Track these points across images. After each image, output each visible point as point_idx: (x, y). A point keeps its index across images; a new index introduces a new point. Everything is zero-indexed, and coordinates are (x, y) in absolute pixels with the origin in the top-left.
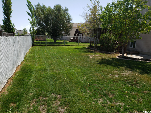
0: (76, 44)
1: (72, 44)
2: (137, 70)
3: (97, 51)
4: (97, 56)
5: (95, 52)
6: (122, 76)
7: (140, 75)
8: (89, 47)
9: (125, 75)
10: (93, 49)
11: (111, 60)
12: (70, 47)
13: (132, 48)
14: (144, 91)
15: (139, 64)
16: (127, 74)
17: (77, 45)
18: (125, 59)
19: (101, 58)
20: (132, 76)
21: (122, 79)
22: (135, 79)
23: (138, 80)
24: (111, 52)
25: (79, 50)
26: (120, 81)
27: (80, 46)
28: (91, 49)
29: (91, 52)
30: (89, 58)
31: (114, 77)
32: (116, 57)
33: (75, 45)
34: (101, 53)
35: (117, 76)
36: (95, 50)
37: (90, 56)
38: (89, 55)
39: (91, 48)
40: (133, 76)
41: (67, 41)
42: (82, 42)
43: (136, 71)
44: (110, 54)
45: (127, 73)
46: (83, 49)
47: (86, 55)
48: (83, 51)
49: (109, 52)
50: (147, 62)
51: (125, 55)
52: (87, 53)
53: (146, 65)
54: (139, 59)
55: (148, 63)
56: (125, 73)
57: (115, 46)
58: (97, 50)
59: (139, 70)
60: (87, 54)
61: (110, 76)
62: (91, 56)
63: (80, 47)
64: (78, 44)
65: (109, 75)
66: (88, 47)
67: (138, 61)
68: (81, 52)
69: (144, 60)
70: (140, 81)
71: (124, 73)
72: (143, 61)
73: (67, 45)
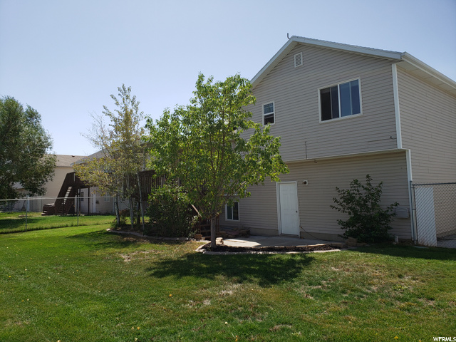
0: (67, 220)
1: (55, 224)
2: (252, 278)
3: (140, 238)
4: (146, 253)
5: (135, 241)
6: (220, 299)
7: (261, 290)
8: (115, 229)
9: (228, 294)
10: (129, 233)
11: (185, 261)
12: (50, 233)
13: (232, 220)
14: (272, 326)
15: (253, 263)
16: (231, 292)
17: (72, 226)
18: (220, 253)
19: (157, 260)
20: (242, 295)
21: (223, 307)
22: (252, 301)
23: (257, 304)
24: (180, 236)
25: (83, 241)
26: (217, 313)
27: (83, 227)
28: (123, 235)
29: (126, 244)
30: (122, 262)
31: (202, 307)
32: (197, 250)
33: (67, 226)
34: (155, 243)
35: (207, 303)
36: (134, 236)
37: (123, 257)
38: (119, 253)
39: (122, 232)
40: (245, 296)
41: (31, 214)
42: (89, 214)
43: (251, 281)
44: (178, 243)
45: (232, 289)
46: (95, 235)
47: (110, 254)
48: (96, 242)
49: (175, 239)
50: (271, 255)
51: (218, 241)
52: (112, 247)
53: (269, 263)
54: (251, 249)
55: (273, 257)
56: (225, 292)
57: (191, 219)
58: (142, 236)
59: (255, 277)
60: (111, 250)
61: (190, 306)
62: (127, 255)
63: (84, 232)
64: (75, 223)
65: (188, 303)
66: (113, 230)
67: (251, 255)
68: (93, 246)
69: (263, 250)
70: (262, 304)
71: (223, 292)
72: (261, 253)
73: (37, 229)
